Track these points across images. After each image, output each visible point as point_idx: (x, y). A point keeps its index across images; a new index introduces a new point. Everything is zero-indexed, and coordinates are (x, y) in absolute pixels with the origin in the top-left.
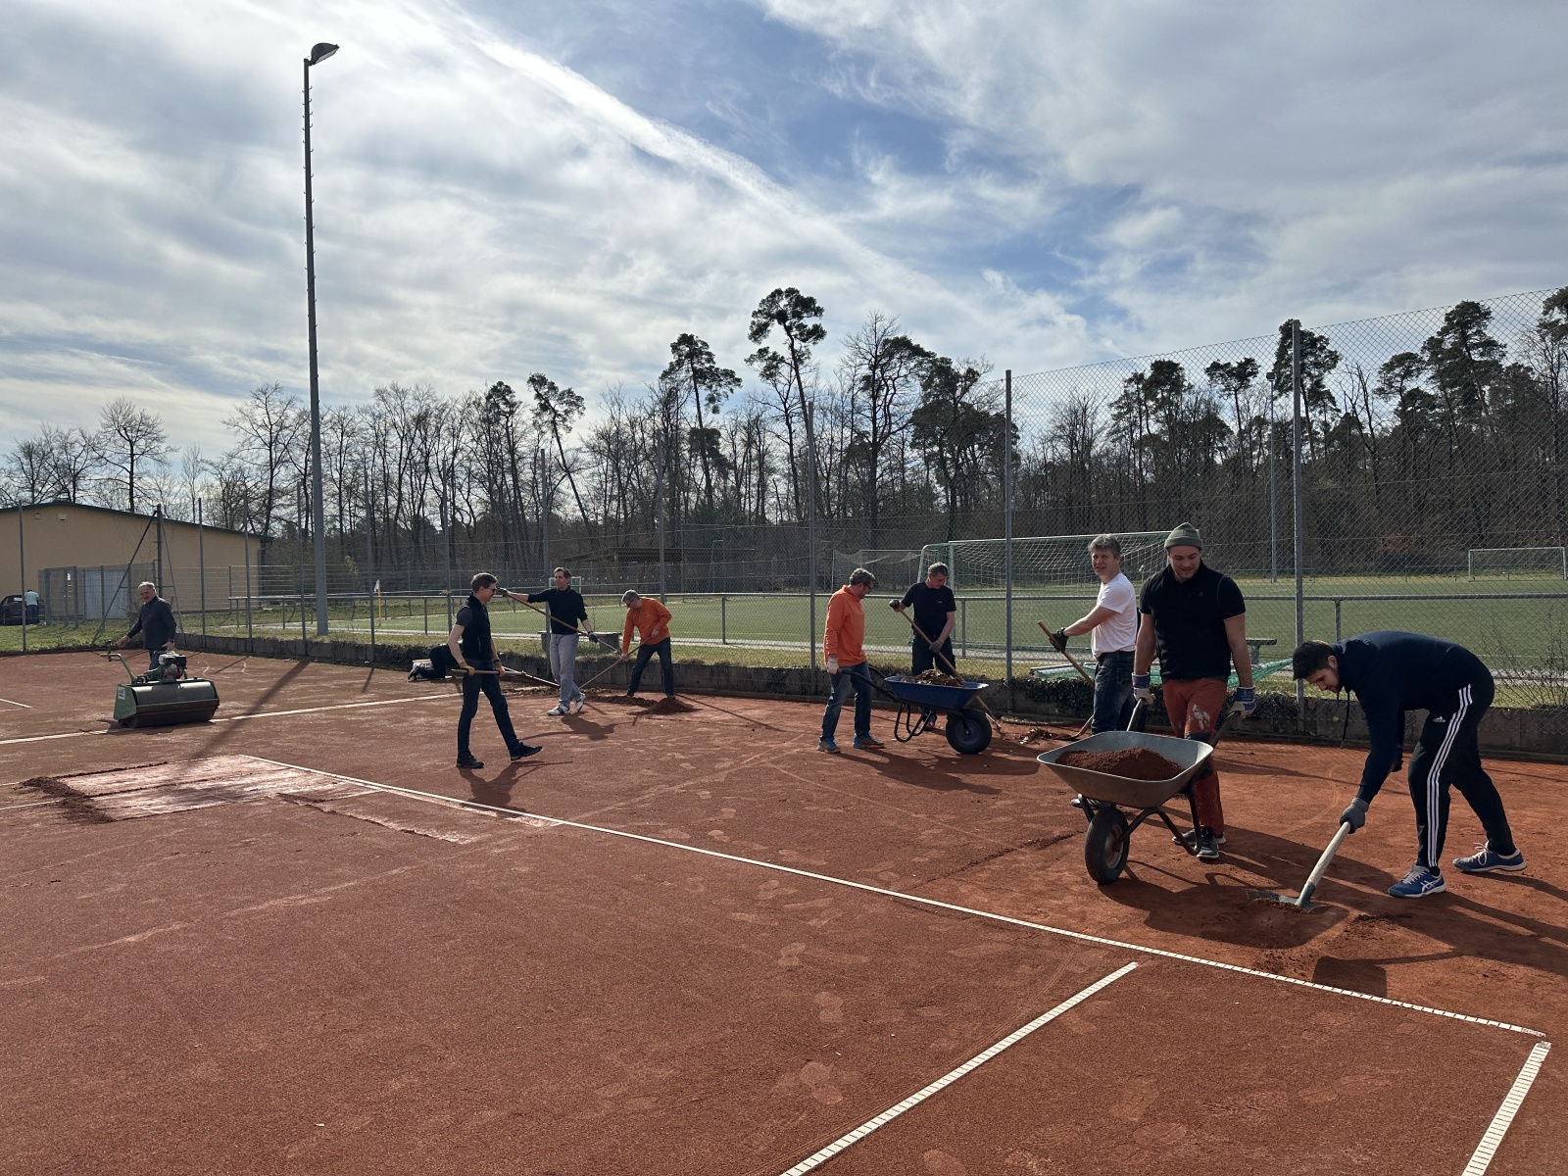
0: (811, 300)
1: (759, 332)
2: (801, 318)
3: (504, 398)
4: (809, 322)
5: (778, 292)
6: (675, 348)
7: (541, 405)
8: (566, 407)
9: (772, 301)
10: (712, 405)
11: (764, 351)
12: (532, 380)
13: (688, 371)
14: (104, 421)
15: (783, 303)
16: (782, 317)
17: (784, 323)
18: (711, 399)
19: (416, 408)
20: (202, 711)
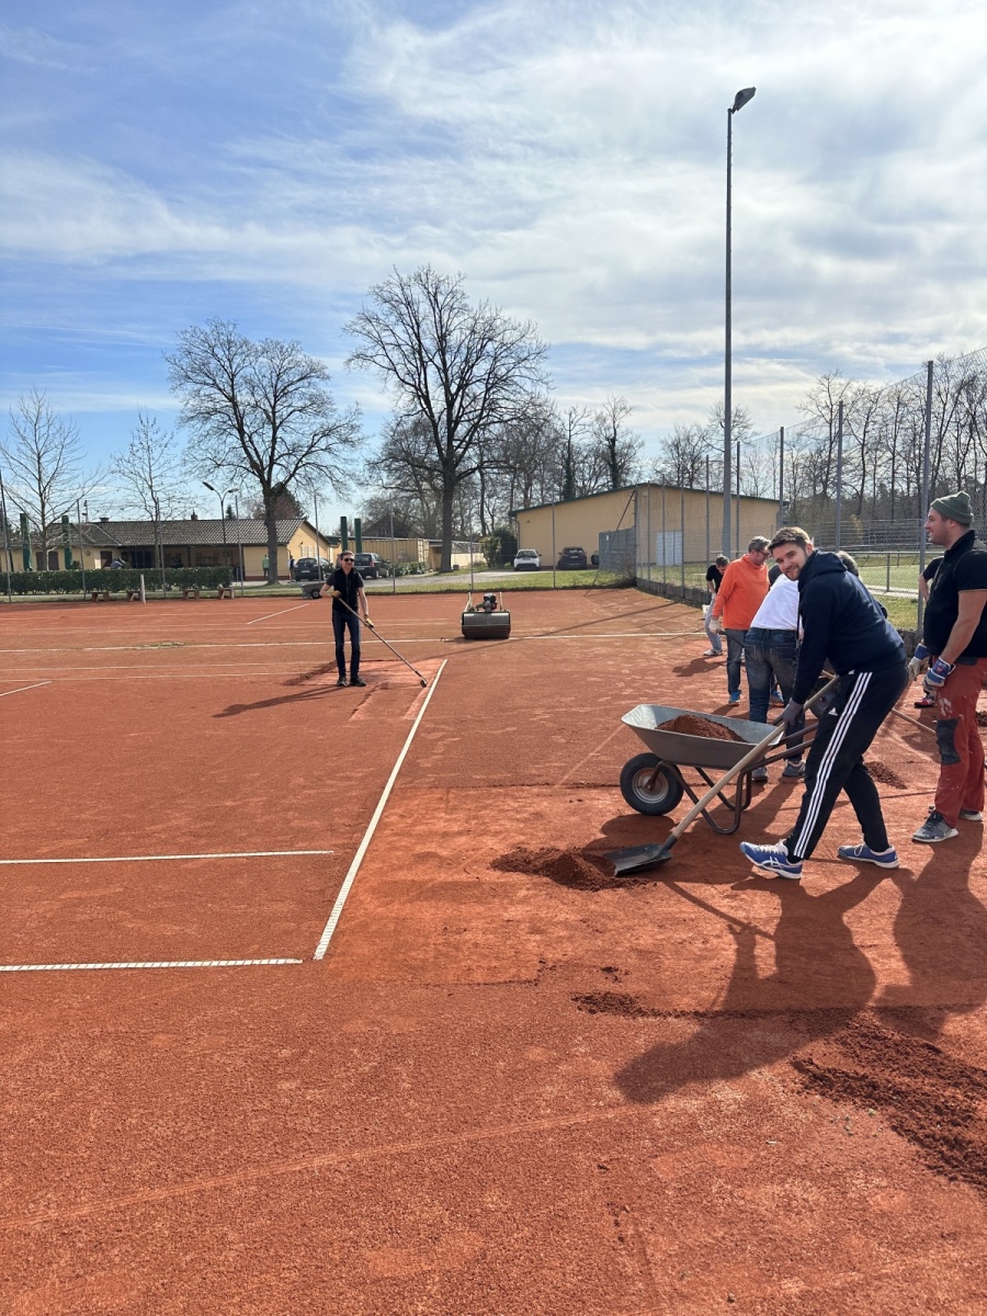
14: (711, 417)
19: (959, 375)
20: (500, 632)
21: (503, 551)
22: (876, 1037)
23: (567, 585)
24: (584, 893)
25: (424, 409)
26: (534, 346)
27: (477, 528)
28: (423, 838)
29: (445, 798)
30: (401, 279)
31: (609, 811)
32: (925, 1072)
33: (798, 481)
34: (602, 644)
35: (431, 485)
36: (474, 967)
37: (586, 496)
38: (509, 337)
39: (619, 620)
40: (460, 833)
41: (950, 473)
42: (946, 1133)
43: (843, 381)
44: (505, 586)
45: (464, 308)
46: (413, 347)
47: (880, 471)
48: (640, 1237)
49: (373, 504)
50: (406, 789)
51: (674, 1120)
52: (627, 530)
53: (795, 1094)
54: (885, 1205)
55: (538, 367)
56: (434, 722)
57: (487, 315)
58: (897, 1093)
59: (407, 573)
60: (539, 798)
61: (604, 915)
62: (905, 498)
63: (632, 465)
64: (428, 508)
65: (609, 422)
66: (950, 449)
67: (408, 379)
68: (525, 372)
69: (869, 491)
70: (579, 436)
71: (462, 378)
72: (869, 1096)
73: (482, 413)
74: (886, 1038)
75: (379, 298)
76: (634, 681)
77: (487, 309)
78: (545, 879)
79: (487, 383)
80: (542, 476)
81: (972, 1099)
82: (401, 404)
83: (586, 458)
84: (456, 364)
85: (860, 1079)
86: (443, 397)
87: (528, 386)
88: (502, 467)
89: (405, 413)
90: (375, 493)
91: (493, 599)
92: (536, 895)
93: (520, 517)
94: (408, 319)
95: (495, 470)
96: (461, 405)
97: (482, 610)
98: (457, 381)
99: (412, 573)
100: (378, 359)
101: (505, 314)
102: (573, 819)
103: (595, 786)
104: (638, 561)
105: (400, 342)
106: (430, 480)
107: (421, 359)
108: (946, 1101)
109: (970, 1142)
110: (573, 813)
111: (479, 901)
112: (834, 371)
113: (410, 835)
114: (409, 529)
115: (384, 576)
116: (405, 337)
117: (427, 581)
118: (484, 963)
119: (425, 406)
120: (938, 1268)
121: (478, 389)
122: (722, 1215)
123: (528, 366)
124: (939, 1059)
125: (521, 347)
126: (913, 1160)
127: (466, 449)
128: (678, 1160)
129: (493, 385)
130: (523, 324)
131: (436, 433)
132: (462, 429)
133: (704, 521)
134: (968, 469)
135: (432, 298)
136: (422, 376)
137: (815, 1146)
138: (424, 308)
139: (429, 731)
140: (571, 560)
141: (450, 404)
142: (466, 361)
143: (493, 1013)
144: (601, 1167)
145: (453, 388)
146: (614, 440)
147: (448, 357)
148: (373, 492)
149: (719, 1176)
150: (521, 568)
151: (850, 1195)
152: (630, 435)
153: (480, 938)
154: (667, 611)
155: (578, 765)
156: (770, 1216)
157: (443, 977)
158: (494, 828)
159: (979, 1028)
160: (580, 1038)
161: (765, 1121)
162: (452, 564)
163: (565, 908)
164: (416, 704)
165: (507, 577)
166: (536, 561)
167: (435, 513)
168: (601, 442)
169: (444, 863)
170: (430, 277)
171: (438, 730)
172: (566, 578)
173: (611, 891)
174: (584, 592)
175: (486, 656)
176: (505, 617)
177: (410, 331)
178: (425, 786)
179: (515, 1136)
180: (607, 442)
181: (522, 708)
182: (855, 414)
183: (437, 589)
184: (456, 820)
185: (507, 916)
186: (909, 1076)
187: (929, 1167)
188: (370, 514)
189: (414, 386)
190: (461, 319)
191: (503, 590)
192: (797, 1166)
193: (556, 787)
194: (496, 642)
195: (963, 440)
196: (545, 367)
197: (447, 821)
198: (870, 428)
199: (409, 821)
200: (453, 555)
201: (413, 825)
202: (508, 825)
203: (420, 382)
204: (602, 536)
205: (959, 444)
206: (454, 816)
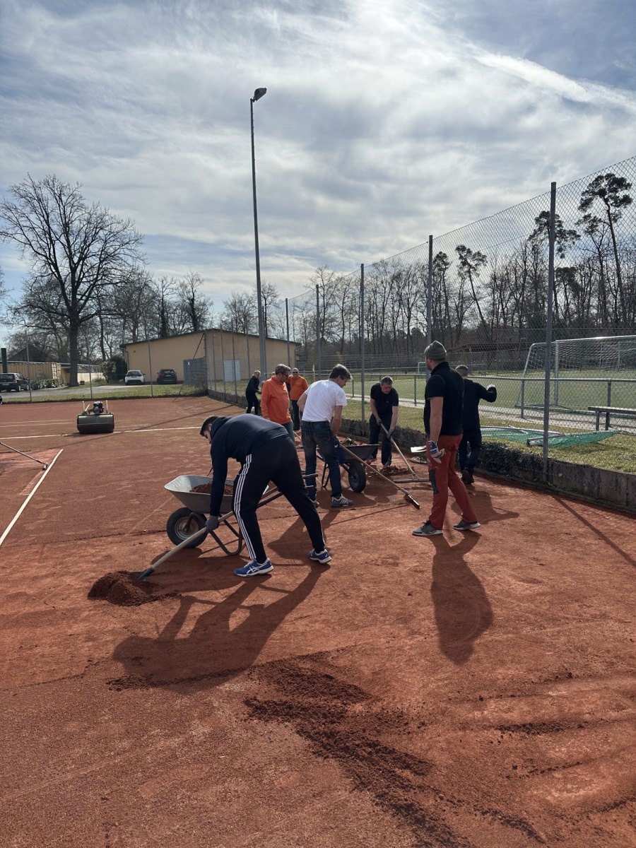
0: (623, 180)
1: (585, 204)
2: (617, 192)
3: (443, 261)
4: (621, 194)
5: (601, 177)
6: (537, 220)
7: (462, 262)
8: (476, 262)
9: (596, 184)
10: (560, 254)
11: (589, 216)
12: (458, 249)
13: (545, 234)
15: (604, 184)
16: (602, 193)
17: (604, 196)
18: (560, 250)
19: (393, 271)
20: (107, 428)
21: (117, 371)
22: (298, 676)
23: (161, 394)
24: (130, 608)
25: (53, 273)
26: (133, 235)
27: (99, 355)
28: (15, 583)
29: (40, 552)
30: (33, 183)
31: (160, 549)
32: (322, 693)
33: (307, 331)
34: (179, 435)
35: (63, 325)
36: (38, 672)
37: (177, 335)
38: (116, 227)
39: (194, 417)
40: (47, 576)
41: (389, 328)
42: (326, 730)
43: (330, 272)
44: (116, 395)
45: (81, 206)
46: (44, 230)
47: (353, 326)
48: (122, 842)
49: (17, 337)
50: (11, 547)
51: (160, 756)
52: (201, 359)
53: (243, 722)
54: (284, 783)
55: (136, 249)
56: (43, 496)
57: (99, 212)
58: (303, 709)
59: (44, 387)
60: (112, 545)
61: (141, 622)
62: (367, 341)
63: (206, 317)
64: (61, 341)
65: (189, 288)
66: (389, 314)
67: (40, 251)
68: (127, 252)
69: (347, 337)
70: (169, 296)
71: (82, 253)
72: (287, 714)
73: (97, 277)
74: (303, 675)
75: (17, 194)
76: (195, 458)
77: (99, 208)
78: (104, 602)
79: (100, 258)
80: (145, 321)
81: (345, 705)
82: (35, 268)
83: (175, 310)
84: (77, 244)
85: (283, 705)
86: (68, 265)
87: (130, 261)
88: (113, 314)
89: (39, 274)
90: (19, 330)
91: (100, 406)
92: (95, 614)
93: (128, 349)
94: (40, 210)
95: (109, 317)
96: (81, 270)
97: (92, 413)
98: (78, 255)
99: (47, 387)
100: (17, 236)
101: (112, 212)
102: (133, 557)
103: (154, 532)
104: (208, 379)
105: (34, 225)
106: (62, 321)
107: (50, 238)
108: (330, 709)
109: (339, 732)
110: (134, 553)
111: (51, 624)
112: (324, 266)
113: (7, 581)
114: (46, 356)
115: (26, 390)
116: (38, 223)
117: (59, 392)
118: (46, 668)
119: (54, 271)
120: (308, 817)
121: (94, 261)
122: (181, 814)
123: (130, 248)
124: (331, 683)
125: (124, 235)
126: (306, 750)
127: (86, 301)
128: (158, 783)
129: (105, 259)
130: (124, 221)
131: (63, 289)
132: (83, 287)
133: (246, 354)
134: (398, 326)
135: (58, 198)
136: (52, 250)
137: (249, 755)
138: (52, 204)
139: (38, 503)
140: (166, 378)
141: (73, 270)
142: (85, 242)
143: (45, 703)
144: (103, 799)
145: (76, 260)
146: (193, 300)
147: (71, 238)
148: (16, 329)
149: (184, 787)
150: (130, 383)
151: (265, 781)
152: (203, 298)
153: (47, 650)
154: (226, 411)
155: (145, 518)
156: (211, 807)
157: (12, 683)
158: (72, 570)
159: (357, 659)
160: (106, 710)
161: (220, 744)
162: (79, 381)
163: (114, 620)
164: (31, 483)
165: (120, 389)
166: (141, 378)
167: (67, 345)
168: (184, 301)
169: (28, 598)
170: (56, 184)
171: (45, 501)
172: (160, 389)
173: (149, 604)
174: (173, 399)
175: (93, 445)
176: (109, 418)
177: (42, 219)
178: (26, 543)
179: (44, 790)
180: (188, 301)
181: (113, 481)
182: (337, 292)
183: (65, 399)
184: (45, 567)
185: (70, 632)
186: (313, 697)
187: (314, 753)
188: (16, 345)
189: (46, 257)
190: (80, 213)
191: (109, 399)
192: (236, 770)
193: (126, 535)
194: (103, 435)
195: (396, 309)
196: (141, 249)
197: (38, 568)
198: (346, 300)
199: (8, 571)
200: (79, 375)
201: (11, 574)
202: (84, 566)
203: (50, 254)
204: (185, 362)
205: (393, 311)
206: (44, 564)
